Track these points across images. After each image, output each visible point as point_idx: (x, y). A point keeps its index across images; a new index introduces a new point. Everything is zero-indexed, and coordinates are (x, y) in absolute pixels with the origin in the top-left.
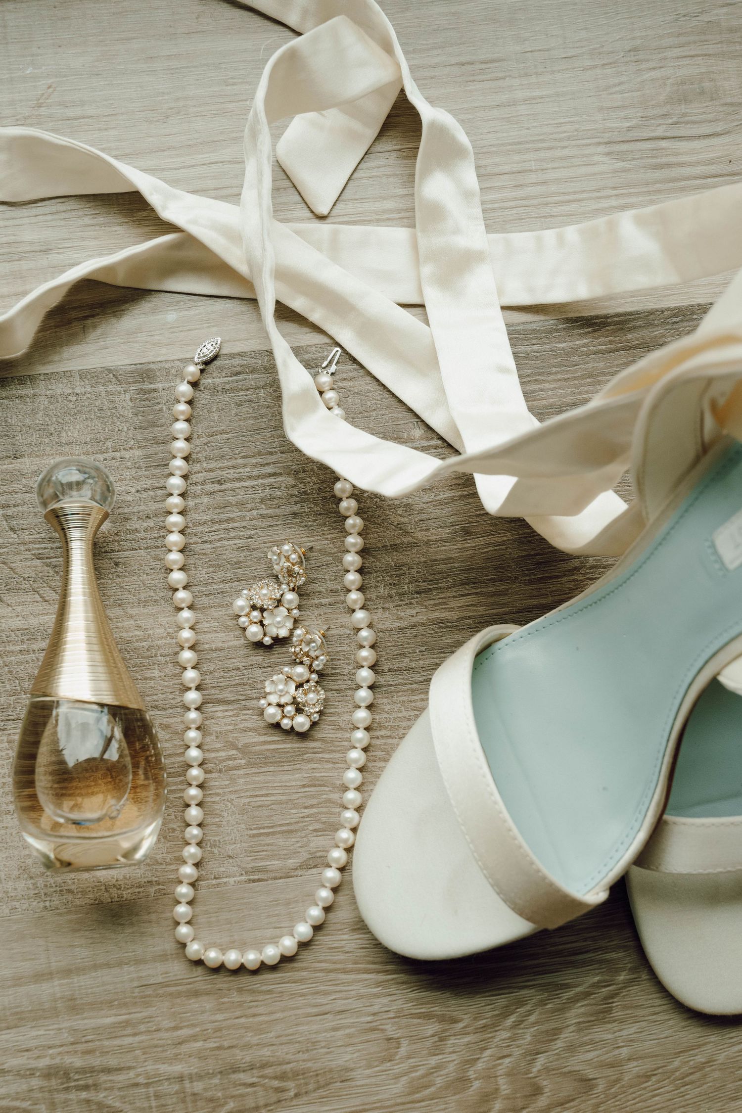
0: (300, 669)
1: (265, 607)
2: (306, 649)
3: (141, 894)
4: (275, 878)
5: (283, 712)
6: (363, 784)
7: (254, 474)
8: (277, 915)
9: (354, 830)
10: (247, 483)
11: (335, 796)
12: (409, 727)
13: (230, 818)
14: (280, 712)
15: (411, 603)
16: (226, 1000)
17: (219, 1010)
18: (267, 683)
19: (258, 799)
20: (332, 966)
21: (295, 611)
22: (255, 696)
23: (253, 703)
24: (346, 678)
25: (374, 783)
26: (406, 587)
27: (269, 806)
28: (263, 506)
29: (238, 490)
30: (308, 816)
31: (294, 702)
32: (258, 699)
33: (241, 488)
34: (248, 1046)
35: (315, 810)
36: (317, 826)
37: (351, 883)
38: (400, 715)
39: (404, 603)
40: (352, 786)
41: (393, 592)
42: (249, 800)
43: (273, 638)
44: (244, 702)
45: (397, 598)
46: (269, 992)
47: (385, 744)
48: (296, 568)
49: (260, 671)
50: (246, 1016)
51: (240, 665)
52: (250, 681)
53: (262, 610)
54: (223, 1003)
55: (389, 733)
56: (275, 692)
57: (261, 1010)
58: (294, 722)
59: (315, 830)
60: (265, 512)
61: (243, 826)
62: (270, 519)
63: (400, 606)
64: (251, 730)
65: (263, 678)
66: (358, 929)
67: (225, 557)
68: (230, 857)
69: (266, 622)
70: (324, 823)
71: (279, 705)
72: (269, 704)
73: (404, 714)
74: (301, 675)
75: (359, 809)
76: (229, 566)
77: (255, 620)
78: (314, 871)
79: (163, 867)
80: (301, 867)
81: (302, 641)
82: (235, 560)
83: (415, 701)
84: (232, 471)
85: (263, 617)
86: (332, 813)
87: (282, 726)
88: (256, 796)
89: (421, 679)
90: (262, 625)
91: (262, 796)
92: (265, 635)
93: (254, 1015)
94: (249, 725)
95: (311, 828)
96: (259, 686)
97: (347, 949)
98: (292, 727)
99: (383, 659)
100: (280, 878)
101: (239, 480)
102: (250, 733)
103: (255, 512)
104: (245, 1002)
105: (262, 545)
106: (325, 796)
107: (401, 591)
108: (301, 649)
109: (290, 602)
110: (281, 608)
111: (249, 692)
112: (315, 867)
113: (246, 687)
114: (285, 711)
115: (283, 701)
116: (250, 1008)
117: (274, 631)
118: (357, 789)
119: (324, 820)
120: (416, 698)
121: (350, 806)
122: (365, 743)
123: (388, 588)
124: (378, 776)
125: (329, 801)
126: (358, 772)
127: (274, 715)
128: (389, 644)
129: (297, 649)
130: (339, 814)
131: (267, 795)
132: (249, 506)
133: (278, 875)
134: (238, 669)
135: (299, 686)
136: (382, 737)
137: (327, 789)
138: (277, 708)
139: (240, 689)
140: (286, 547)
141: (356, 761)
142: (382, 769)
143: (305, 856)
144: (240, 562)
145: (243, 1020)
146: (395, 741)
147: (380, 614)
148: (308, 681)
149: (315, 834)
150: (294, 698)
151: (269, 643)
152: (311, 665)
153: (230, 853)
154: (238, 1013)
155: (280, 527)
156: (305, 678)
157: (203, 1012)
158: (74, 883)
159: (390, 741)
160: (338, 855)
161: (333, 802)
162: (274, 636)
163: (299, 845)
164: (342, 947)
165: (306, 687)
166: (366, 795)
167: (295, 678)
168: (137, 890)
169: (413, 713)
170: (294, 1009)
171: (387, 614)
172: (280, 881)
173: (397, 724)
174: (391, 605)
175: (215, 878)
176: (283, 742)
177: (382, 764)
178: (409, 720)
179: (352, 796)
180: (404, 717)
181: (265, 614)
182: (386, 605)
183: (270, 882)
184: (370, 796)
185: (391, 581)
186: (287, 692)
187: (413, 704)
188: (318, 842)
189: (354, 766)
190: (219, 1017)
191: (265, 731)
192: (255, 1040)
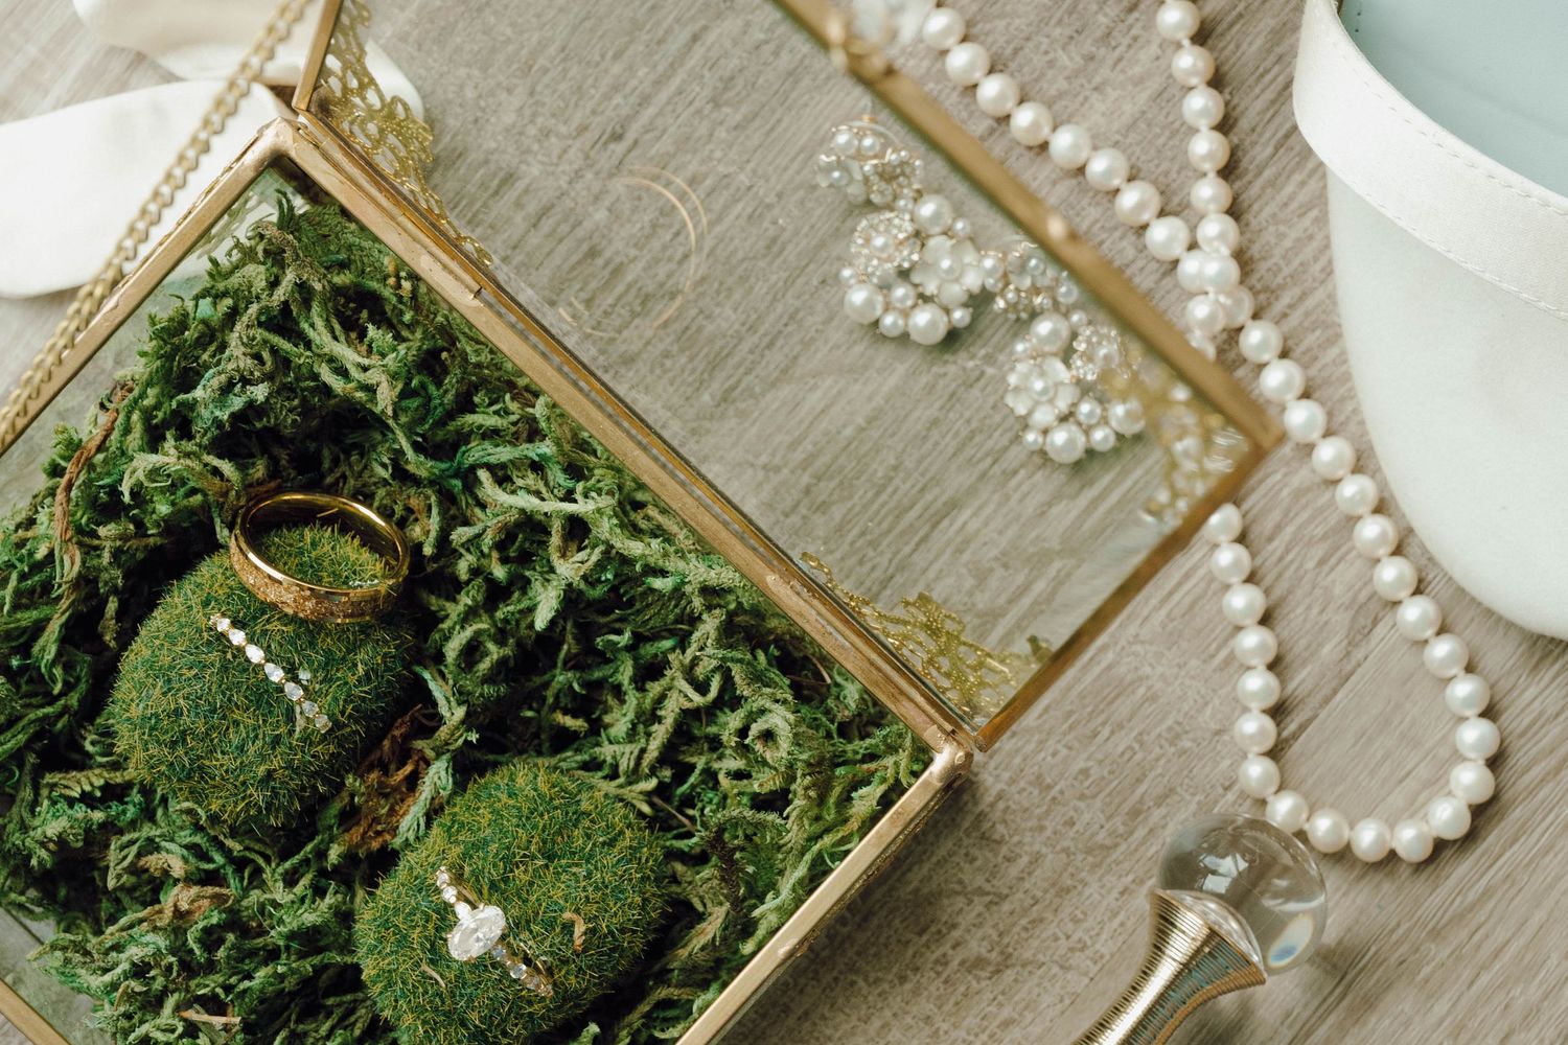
0: (1044, 327)
1: (906, 265)
2: (1027, 282)
3: (1129, 924)
4: (1327, 700)
5: (1079, 424)
6: (1330, 415)
7: (660, 68)
8: (1385, 757)
9: (1381, 508)
10: (663, 96)
11: (1301, 477)
12: (1327, 246)
13: (1160, 670)
14: (1074, 428)
15: (1135, 39)
16: (1426, 970)
17: (1429, 997)
18: (1010, 400)
19: (1177, 597)
20: (1553, 761)
21: (959, 225)
22: (1005, 441)
23: (1015, 455)
24: (1140, 263)
25: (1351, 395)
26: (1102, 19)
27: (1205, 592)
28: (726, 110)
29: (659, 122)
30: (1288, 550)
31: (1084, 389)
32: (1017, 439)
33: (660, 113)
34: (1531, 1014)
35: (1290, 530)
36: (1318, 552)
37: (1461, 592)
38: (1288, 243)
39: (1122, 49)
40: (1315, 435)
41: (1088, 47)
42: (1163, 612)
43: (965, 305)
44: (996, 467)
45: (1103, 51)
46: (1487, 893)
47: (1307, 314)
48: (891, 157)
49: (975, 392)
50: (1484, 967)
51: (933, 412)
52: (974, 424)
53: (904, 274)
54: (1427, 981)
55: (1297, 291)
56: (1037, 403)
57: (1500, 936)
58: (1114, 423)
59: (1322, 562)
60: (738, 117)
61: (1194, 663)
62: (757, 122)
63: (1120, 59)
64: (1049, 504)
65: (991, 401)
66: (1542, 659)
67: (740, 255)
68: (1218, 733)
69: (931, 288)
70: (1325, 537)
71: (1063, 419)
72: (1045, 432)
73: (1293, 234)
74: (1054, 333)
75: (1362, 463)
76: (762, 264)
77: (910, 303)
78: (1380, 630)
79: (1123, 847)
80: (1352, 644)
81: (1005, 275)
82: (762, 243)
83: (1292, 198)
84: (618, 99)
85: (916, 286)
86: (1321, 510)
87: (1100, 448)
88: (1171, 593)
89: (1269, 150)
90: (925, 299)
91: (1180, 584)
92: (947, 311)
93: (1497, 954)
94: (1040, 497)
95: (1310, 565)
96: (997, 418)
97: (1552, 710)
98: (1120, 437)
99: (1173, 175)
100: (1335, 692)
101: (645, 100)
102: (1055, 511)
103: (722, 133)
104: (1461, 946)
105: (787, 176)
106: (1285, 492)
107: (1099, 33)
108: (1018, 290)
109: (937, 216)
110: (932, 242)
111: (990, 443)
112: (1375, 622)
113: (977, 439)
114: (1082, 418)
115: (1062, 405)
116: (1478, 947)
117: (956, 292)
118: (1328, 433)
119: (1320, 531)
120: (1289, 189)
121: (1340, 473)
122: (1276, 343)
123: (1072, 47)
124: (1347, 377)
125: (1299, 493)
126: (1305, 403)
127: (1071, 442)
128: (1161, 141)
129: (1010, 295)
130: (1332, 502)
131: (1187, 576)
132: (703, 130)
133: (1326, 691)
134: (935, 422)
135: (1067, 355)
136: (1291, 306)
137: (1278, 476)
138: (1065, 426)
139: (969, 451)
140: (842, 139)
141: (1287, 385)
142: (1342, 359)
143: (1340, 620)
144: (774, 240)
145: (1484, 979)
146: (1319, 295)
147: (1098, 104)
148: (1074, 336)
149: (1326, 568)
150: (1079, 382)
151: (967, 320)
152: (1056, 304)
153: (1214, 726)
154: (1467, 975)
155: (787, 120)
156: (1065, 333)
157: (1407, 1024)
158: (1001, 1005)
159: (1310, 302)
160: (1392, 573)
161: (1308, 490)
162: (964, 298)
163: (1315, 611)
164: (1541, 714)
165: (1081, 346)
166: (1352, 427)
167: (1047, 349)
168: (1116, 923)
169: (1307, 221)
170: (1551, 887)
171: (1112, 94)
172: (1339, 696)
173: (1296, 263)
174: (1104, 72)
175: (1227, 789)
176: (1124, 473)
177: (1333, 352)
178: (1311, 238)
179: (1329, 453)
180: (1298, 240)
181: (916, 278)
182: (1097, 80)
183: (1323, 714)
184: (1362, 423)
185: (1068, 31)
186: (1058, 384)
187: (1294, 205)
188: (1341, 580)
189: (1290, 397)
190: (1441, 1007)
191: (1076, 484)
192: (1534, 992)
